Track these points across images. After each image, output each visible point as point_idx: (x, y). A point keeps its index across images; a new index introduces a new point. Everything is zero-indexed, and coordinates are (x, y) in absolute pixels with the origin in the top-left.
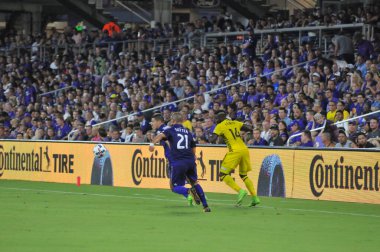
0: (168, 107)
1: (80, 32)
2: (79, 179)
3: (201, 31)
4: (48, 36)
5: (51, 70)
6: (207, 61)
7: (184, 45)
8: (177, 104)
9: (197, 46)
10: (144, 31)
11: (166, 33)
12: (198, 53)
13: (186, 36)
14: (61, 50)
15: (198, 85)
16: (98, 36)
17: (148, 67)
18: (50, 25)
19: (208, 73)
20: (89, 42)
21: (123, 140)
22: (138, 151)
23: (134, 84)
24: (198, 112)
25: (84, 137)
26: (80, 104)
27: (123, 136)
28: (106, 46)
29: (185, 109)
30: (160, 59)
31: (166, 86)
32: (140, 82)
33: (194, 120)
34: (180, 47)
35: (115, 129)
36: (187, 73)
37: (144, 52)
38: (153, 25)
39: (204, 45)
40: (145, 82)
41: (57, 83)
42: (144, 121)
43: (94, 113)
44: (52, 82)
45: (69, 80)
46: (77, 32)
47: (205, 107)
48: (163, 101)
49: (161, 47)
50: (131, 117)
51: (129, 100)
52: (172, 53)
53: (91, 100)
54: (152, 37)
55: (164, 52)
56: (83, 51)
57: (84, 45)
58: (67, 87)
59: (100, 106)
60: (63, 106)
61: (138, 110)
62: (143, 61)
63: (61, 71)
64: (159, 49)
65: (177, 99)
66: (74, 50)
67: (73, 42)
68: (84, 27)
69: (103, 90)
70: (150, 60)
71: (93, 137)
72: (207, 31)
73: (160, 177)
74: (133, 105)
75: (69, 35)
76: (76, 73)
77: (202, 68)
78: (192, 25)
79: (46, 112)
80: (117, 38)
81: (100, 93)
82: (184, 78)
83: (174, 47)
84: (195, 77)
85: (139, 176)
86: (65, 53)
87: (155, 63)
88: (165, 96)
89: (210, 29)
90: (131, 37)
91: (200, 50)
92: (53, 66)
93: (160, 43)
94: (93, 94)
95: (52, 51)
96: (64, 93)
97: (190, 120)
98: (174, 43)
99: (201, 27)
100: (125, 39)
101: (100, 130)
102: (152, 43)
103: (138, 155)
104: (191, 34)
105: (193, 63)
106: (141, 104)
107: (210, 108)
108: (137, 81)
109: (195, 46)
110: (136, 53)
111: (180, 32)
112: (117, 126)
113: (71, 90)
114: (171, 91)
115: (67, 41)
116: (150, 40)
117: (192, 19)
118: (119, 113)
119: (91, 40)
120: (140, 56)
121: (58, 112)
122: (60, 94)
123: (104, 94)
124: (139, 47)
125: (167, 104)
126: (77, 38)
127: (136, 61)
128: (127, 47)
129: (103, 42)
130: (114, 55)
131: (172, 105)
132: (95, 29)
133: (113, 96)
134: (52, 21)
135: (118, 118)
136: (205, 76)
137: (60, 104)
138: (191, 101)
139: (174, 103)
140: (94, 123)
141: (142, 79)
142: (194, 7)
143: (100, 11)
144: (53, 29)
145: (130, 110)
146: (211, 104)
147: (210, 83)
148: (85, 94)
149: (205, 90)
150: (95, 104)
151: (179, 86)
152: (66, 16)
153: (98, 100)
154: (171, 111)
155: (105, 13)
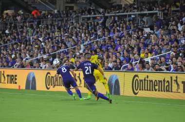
0: (63, 51)
1: (20, 15)
2: (19, 86)
3: (79, 15)
4: (4, 17)
5: (6, 33)
6: (83, 29)
7: (71, 21)
8: (68, 50)
9: (77, 22)
10: (52, 15)
11: (62, 16)
12: (78, 25)
13: (72, 17)
14: (11, 24)
15: (78, 41)
16: (29, 17)
17: (54, 32)
18: (5, 12)
19: (83, 35)
20: (25, 20)
21: (41, 68)
22: (48, 73)
23: (47, 41)
24: (78, 54)
25: (22, 66)
26: (20, 50)
27: (41, 66)
28: (33, 22)
29: (71, 52)
30: (59, 28)
31: (62, 42)
32: (50, 39)
33: (76, 58)
34: (69, 22)
35: (37, 62)
36: (72, 35)
37: (51, 25)
38: (56, 11)
39: (81, 21)
40: (52, 40)
41: (9, 40)
42: (52, 59)
43: (27, 55)
44: (6, 39)
45: (15, 38)
46: (19, 15)
47: (81, 51)
48: (61, 49)
49: (60, 22)
50: (45, 57)
51: (44, 48)
52: (65, 26)
53: (25, 48)
54: (56, 17)
55: (61, 25)
56: (21, 24)
57: (22, 21)
58: (14, 42)
59: (30, 51)
60: (12, 51)
61: (48, 53)
62: (51, 29)
63: (10, 34)
64: (59, 23)
65: (68, 48)
66: (17, 24)
67: (17, 20)
68: (22, 13)
69: (31, 43)
70: (54, 29)
71: (26, 66)
72: (82, 14)
73: (59, 85)
74: (46, 50)
75: (15, 16)
76: (18, 35)
77: (80, 32)
78: (75, 12)
79: (3, 54)
80: (39, 18)
81: (30, 45)
82: (71, 38)
83: (66, 22)
84: (77, 37)
85: (49, 85)
86: (13, 25)
87: (57, 30)
88: (62, 46)
89: (83, 14)
90: (45, 18)
91: (79, 24)
92: (7, 32)
93: (59, 20)
94: (26, 45)
95: (7, 24)
96: (12, 45)
97: (74, 58)
98: (66, 21)
99: (79, 13)
100: (42, 18)
101: (30, 63)
102: (55, 21)
103: (49, 75)
104: (74, 16)
105: (75, 30)
106: (50, 50)
107: (84, 52)
108: (48, 39)
109: (76, 22)
110: (48, 25)
111: (69, 15)
112: (38, 61)
113: (16, 43)
114: (65, 44)
115: (14, 20)
116: (54, 19)
117: (75, 8)
118: (39, 54)
119: (25, 19)
120: (50, 27)
121: (9, 54)
122: (10, 45)
123: (32, 45)
124: (49, 22)
125: (63, 50)
126: (19, 18)
127: (48, 29)
128: (43, 22)
129: (31, 20)
130: (37, 26)
131: (65, 51)
132: (28, 14)
133: (36, 46)
134: (7, 10)
135: (39, 57)
136: (81, 37)
137: (10, 50)
138: (74, 49)
139: (66, 50)
140: (27, 59)
141: (50, 38)
142: (76, 3)
143: (30, 5)
144: (7, 14)
145: (44, 53)
146: (84, 50)
147: (84, 40)
148: (22, 46)
149: (81, 43)
150: (27, 50)
151: (69, 41)
152: (13, 8)
153: (29, 48)
154: (65, 53)
155: (32, 6)
